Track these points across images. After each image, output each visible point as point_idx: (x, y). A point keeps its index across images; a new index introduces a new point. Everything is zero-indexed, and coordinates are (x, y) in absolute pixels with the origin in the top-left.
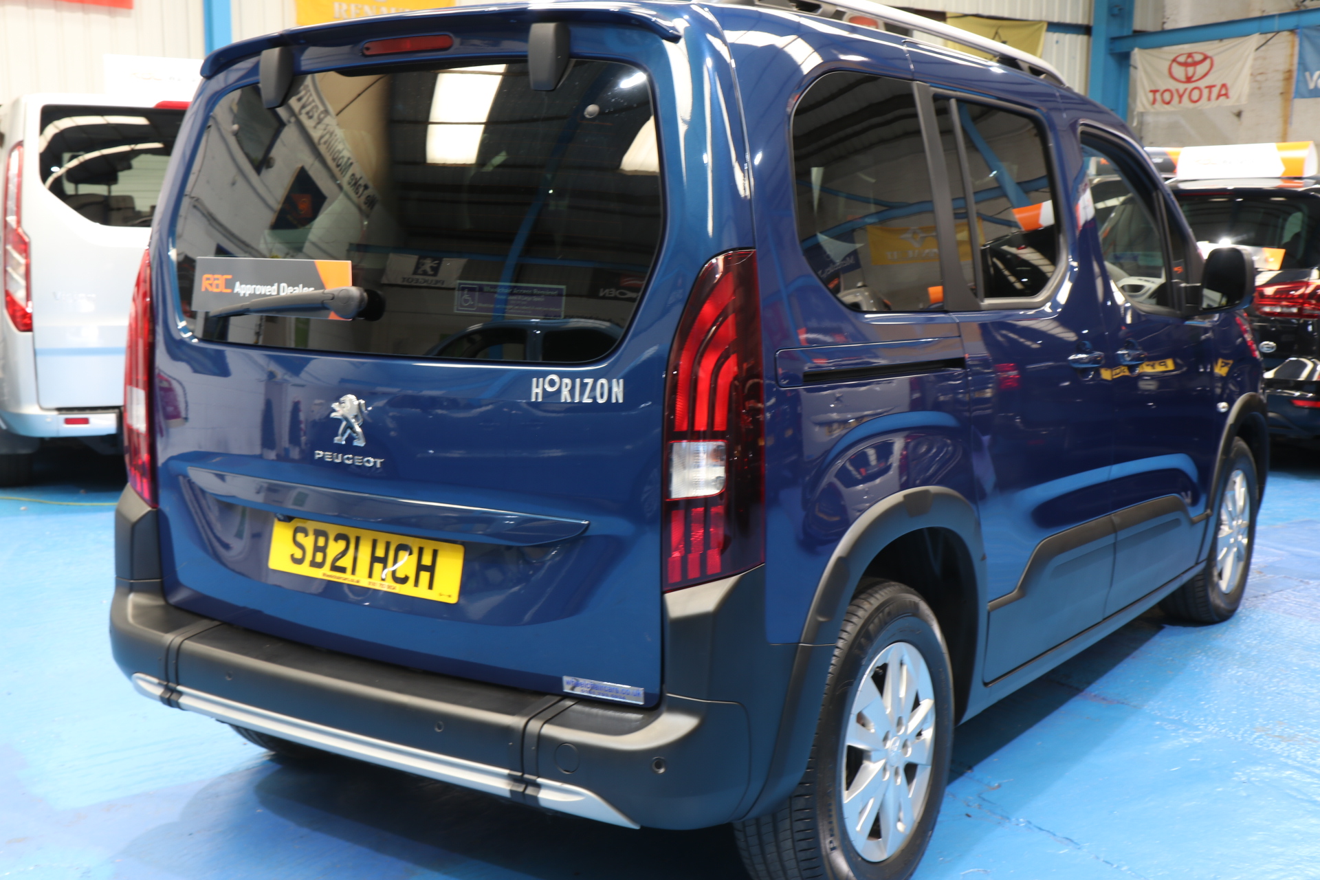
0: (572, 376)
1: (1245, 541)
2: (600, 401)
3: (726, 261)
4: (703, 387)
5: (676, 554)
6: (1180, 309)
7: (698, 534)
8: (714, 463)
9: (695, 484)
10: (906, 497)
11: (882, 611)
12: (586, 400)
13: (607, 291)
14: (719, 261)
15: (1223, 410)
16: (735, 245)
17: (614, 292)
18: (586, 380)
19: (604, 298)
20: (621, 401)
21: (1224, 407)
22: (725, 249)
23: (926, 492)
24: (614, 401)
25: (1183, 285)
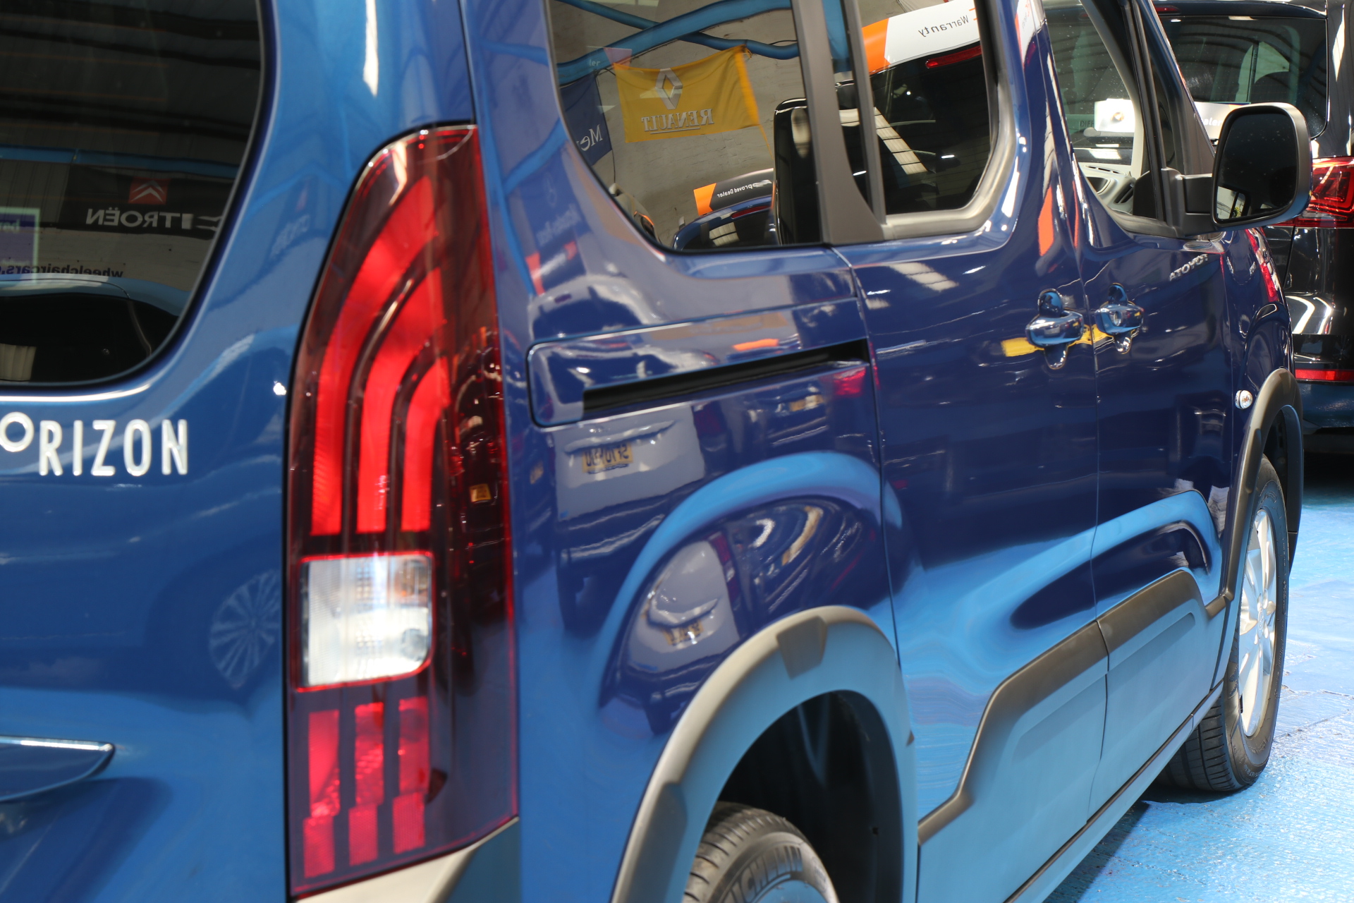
0: (65, 417)
1: (1272, 637)
2: (136, 471)
3: (415, 153)
4: (375, 432)
5: (320, 810)
6: (1176, 223)
7: (371, 759)
8: (403, 601)
9: (362, 649)
10: (782, 637)
11: (739, 880)
12: (102, 470)
13: (101, 213)
14: (399, 153)
15: (1245, 405)
16: (433, 115)
17: (117, 217)
18: (98, 425)
19: (95, 227)
20: (182, 469)
21: (1246, 400)
22: (409, 125)
23: (815, 621)
24: (166, 470)
25: (1179, 177)
